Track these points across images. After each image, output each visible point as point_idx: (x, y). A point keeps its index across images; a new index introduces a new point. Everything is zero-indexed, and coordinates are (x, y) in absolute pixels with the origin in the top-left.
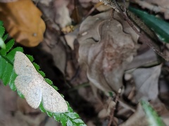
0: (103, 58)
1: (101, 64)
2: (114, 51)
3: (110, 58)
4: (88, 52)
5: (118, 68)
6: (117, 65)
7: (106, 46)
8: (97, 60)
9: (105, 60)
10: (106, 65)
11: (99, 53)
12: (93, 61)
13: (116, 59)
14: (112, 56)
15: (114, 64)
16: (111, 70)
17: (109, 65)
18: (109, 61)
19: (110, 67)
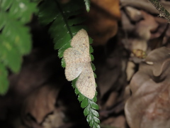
0: (152, 101)
1: (147, 105)
2: (167, 99)
3: (159, 105)
4: (141, 84)
5: (162, 122)
6: (162, 118)
7: (163, 90)
8: (146, 99)
9: (153, 105)
10: (150, 110)
11: (152, 92)
12: (140, 96)
13: (164, 111)
14: (162, 104)
15: (160, 115)
16: (153, 119)
17: (154, 112)
18: (156, 108)
19: (154, 115)
